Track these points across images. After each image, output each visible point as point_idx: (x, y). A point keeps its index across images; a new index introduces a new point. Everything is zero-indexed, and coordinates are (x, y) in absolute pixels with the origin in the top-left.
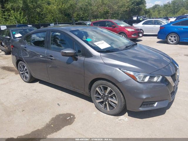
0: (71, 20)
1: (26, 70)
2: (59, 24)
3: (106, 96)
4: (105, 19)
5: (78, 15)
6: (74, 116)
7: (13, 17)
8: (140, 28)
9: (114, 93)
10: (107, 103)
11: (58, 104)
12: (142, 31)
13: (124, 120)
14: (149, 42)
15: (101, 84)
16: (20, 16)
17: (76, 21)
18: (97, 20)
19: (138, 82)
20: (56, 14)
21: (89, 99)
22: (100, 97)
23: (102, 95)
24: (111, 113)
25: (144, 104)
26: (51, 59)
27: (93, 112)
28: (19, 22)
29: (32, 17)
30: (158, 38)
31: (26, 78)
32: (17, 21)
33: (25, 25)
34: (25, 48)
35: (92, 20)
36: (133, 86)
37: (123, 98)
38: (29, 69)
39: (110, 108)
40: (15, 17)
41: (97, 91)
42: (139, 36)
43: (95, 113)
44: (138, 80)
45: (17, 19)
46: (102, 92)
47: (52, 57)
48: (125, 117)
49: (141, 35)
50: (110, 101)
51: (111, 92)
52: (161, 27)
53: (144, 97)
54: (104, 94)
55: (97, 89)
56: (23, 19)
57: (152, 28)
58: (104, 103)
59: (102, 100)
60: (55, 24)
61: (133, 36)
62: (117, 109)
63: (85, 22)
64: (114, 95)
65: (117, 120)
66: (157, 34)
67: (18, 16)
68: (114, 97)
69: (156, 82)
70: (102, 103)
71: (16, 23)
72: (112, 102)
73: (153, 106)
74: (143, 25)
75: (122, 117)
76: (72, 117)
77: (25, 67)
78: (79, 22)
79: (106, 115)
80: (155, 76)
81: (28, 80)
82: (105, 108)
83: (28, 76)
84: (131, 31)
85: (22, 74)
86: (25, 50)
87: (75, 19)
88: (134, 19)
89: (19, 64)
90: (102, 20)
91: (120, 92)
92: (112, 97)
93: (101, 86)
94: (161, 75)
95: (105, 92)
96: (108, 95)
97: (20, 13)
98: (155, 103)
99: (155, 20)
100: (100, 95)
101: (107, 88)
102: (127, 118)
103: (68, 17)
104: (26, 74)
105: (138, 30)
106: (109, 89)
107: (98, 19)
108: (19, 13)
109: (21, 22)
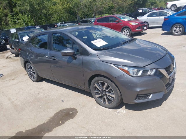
0: (76, 18)
1: (33, 70)
2: (65, 23)
3: (104, 91)
4: (110, 14)
5: (83, 12)
6: (76, 110)
7: (22, 20)
8: (144, 21)
9: (111, 88)
10: (105, 97)
11: (62, 100)
12: (146, 24)
13: (122, 112)
14: (153, 34)
15: (99, 80)
16: (28, 18)
17: (82, 18)
18: (101, 16)
19: (131, 76)
20: (62, 14)
21: (89, 94)
22: (99, 92)
23: (100, 90)
24: (110, 107)
25: (138, 97)
26: (54, 59)
27: (94, 106)
28: (27, 24)
29: (39, 19)
30: (163, 30)
31: (34, 78)
32: (25, 23)
33: (33, 27)
34: (31, 50)
35: (97, 17)
36: (127, 80)
37: (119, 92)
38: (35, 69)
39: (108, 102)
40: (23, 20)
41: (96, 87)
42: (144, 29)
43: (95, 107)
44: (132, 74)
45: (25, 21)
46: (100, 87)
47: (54, 57)
48: (123, 110)
49: (145, 28)
50: (108, 95)
51: (108, 87)
52: (165, 19)
53: (138, 90)
54: (102, 89)
55: (96, 85)
56: (30, 21)
57: (157, 20)
58: (103, 98)
59: (101, 95)
60: (61, 24)
61: (137, 30)
62: (114, 103)
63: (89, 19)
64: (111, 89)
65: (115, 113)
66: (161, 25)
67: (26, 18)
68: (111, 92)
69: (150, 75)
70: (101, 97)
71: (24, 26)
72: (110, 96)
73: (148, 98)
74: (148, 18)
75: (120, 110)
76: (74, 111)
77: (32, 68)
78: (84, 19)
79: (105, 108)
80: (149, 70)
81: (35, 79)
82: (105, 102)
83: (35, 76)
84: (135, 25)
85: (30, 74)
86: (31, 52)
87: (81, 16)
88: (139, 12)
89: (26, 65)
90: (107, 15)
91: (116, 87)
92: (109, 92)
93: (99, 82)
94: (155, 69)
95: (103, 87)
96: (106, 90)
97: (28, 16)
98: (150, 95)
99: (159, 12)
100: (99, 90)
101: (104, 84)
102: (124, 111)
103: (73, 16)
104: (33, 74)
105: (143, 23)
106: (106, 84)
107: (103, 15)
108: (26, 15)
109: (29, 24)
